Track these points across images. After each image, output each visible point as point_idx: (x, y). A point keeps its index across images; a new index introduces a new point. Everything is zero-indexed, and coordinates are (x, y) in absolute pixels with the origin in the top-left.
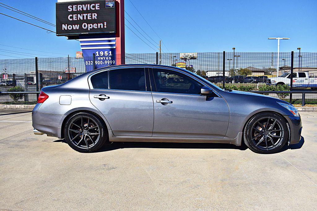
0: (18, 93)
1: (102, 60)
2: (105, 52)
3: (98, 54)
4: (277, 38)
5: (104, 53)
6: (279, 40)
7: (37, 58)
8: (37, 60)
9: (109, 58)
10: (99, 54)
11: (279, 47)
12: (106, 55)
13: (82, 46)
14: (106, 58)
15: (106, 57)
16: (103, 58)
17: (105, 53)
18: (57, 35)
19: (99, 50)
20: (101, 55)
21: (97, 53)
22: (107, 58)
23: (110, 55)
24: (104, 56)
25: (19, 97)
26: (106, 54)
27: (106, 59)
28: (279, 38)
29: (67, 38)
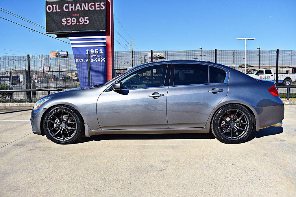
0: (6, 91)
1: (92, 58)
4: (244, 39)
5: (94, 51)
6: (246, 41)
7: (29, 55)
8: (29, 58)
11: (246, 46)
12: (97, 53)
15: (97, 54)
16: (94, 56)
17: (96, 51)
18: (47, 33)
20: (91, 53)
22: (98, 56)
23: (100, 53)
24: (94, 53)
25: (7, 95)
27: (96, 56)
28: (246, 39)
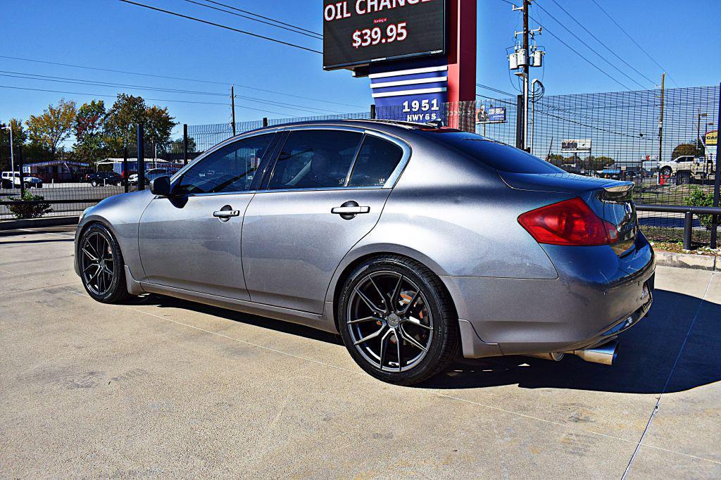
2: (424, 102)
3: (406, 107)
5: (420, 104)
9: (430, 117)
10: (410, 107)
12: (426, 109)
13: (376, 90)
14: (424, 116)
15: (425, 112)
16: (419, 118)
17: (423, 105)
18: (324, 69)
19: (411, 98)
20: (413, 110)
21: (406, 104)
22: (427, 117)
23: (432, 109)
24: (420, 111)
26: (425, 107)
29: (354, 74)
